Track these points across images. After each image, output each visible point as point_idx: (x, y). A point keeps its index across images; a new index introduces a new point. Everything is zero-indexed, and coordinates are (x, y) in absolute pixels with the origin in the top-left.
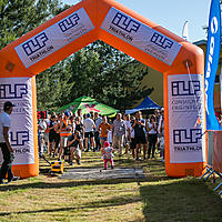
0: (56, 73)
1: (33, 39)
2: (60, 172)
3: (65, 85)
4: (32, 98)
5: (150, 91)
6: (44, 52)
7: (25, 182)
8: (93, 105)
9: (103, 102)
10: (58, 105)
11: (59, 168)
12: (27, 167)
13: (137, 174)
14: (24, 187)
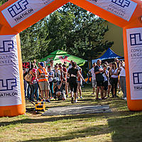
0: (36, 32)
1: (16, 3)
2: (43, 110)
3: (43, 42)
4: (17, 51)
5: (111, 44)
6: (26, 14)
7: (15, 119)
8: (66, 57)
9: (74, 55)
10: (38, 58)
11: (42, 107)
12: (16, 107)
13: (104, 110)
14: (14, 123)
